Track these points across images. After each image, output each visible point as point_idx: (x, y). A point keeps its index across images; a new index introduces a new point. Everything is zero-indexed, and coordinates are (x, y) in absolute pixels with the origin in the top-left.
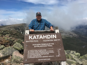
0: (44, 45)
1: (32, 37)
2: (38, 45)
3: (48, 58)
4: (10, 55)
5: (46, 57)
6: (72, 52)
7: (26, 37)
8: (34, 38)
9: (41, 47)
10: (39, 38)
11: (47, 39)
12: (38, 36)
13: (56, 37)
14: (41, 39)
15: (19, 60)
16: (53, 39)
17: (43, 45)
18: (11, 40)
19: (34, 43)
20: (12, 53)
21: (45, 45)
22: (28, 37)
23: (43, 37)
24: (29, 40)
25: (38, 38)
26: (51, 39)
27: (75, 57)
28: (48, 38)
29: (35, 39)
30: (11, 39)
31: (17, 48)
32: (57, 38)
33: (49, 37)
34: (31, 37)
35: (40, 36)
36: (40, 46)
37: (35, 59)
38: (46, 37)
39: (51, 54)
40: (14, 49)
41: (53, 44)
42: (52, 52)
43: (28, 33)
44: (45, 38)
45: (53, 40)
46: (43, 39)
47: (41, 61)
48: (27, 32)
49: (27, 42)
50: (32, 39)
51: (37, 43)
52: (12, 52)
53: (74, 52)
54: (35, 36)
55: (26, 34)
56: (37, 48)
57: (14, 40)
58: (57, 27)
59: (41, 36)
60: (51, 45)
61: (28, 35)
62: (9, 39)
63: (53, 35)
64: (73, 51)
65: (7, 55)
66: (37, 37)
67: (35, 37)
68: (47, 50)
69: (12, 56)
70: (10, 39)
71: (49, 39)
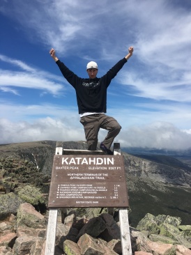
0: (90, 176)
1: (67, 161)
2: (78, 175)
3: (95, 200)
4: (12, 213)
5: (92, 197)
6: (169, 220)
7: (57, 159)
8: (71, 162)
9: (82, 180)
10: (81, 162)
11: (95, 166)
12: (79, 159)
13: (113, 163)
14: (85, 164)
15: (33, 221)
16: (107, 166)
17: (87, 176)
18: (10, 183)
19: (71, 171)
20: (15, 209)
21: (92, 176)
22: (59, 159)
23: (88, 162)
24: (61, 166)
25: (78, 163)
26: (103, 165)
27: (175, 232)
28: (98, 163)
29: (72, 165)
30: (10, 180)
31: (29, 198)
32: (116, 165)
33: (100, 161)
34: (65, 161)
35: (82, 160)
36: (81, 177)
37: (71, 200)
38: (94, 161)
39: (100, 193)
40: (21, 200)
41: (106, 175)
42: (103, 189)
43: (61, 153)
44: (92, 163)
45: (108, 168)
46: (89, 165)
47: (81, 204)
48: (59, 151)
49: (57, 168)
50: (67, 163)
51: (76, 172)
52: (17, 205)
53: (175, 220)
54: (73, 159)
55: (56, 154)
56: (75, 181)
57: (16, 186)
58: (119, 144)
59: (85, 159)
60: (102, 176)
61: (60, 156)
62: (3, 180)
63: (108, 159)
64: (174, 218)
65: (6, 211)
66: (76, 161)
67: (73, 161)
68: (93, 186)
69: (15, 214)
70: (7, 180)
71: (99, 166)
